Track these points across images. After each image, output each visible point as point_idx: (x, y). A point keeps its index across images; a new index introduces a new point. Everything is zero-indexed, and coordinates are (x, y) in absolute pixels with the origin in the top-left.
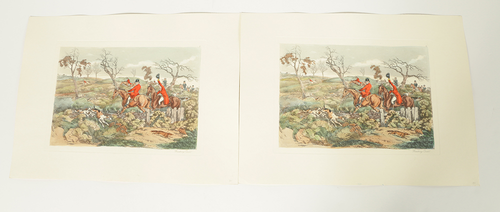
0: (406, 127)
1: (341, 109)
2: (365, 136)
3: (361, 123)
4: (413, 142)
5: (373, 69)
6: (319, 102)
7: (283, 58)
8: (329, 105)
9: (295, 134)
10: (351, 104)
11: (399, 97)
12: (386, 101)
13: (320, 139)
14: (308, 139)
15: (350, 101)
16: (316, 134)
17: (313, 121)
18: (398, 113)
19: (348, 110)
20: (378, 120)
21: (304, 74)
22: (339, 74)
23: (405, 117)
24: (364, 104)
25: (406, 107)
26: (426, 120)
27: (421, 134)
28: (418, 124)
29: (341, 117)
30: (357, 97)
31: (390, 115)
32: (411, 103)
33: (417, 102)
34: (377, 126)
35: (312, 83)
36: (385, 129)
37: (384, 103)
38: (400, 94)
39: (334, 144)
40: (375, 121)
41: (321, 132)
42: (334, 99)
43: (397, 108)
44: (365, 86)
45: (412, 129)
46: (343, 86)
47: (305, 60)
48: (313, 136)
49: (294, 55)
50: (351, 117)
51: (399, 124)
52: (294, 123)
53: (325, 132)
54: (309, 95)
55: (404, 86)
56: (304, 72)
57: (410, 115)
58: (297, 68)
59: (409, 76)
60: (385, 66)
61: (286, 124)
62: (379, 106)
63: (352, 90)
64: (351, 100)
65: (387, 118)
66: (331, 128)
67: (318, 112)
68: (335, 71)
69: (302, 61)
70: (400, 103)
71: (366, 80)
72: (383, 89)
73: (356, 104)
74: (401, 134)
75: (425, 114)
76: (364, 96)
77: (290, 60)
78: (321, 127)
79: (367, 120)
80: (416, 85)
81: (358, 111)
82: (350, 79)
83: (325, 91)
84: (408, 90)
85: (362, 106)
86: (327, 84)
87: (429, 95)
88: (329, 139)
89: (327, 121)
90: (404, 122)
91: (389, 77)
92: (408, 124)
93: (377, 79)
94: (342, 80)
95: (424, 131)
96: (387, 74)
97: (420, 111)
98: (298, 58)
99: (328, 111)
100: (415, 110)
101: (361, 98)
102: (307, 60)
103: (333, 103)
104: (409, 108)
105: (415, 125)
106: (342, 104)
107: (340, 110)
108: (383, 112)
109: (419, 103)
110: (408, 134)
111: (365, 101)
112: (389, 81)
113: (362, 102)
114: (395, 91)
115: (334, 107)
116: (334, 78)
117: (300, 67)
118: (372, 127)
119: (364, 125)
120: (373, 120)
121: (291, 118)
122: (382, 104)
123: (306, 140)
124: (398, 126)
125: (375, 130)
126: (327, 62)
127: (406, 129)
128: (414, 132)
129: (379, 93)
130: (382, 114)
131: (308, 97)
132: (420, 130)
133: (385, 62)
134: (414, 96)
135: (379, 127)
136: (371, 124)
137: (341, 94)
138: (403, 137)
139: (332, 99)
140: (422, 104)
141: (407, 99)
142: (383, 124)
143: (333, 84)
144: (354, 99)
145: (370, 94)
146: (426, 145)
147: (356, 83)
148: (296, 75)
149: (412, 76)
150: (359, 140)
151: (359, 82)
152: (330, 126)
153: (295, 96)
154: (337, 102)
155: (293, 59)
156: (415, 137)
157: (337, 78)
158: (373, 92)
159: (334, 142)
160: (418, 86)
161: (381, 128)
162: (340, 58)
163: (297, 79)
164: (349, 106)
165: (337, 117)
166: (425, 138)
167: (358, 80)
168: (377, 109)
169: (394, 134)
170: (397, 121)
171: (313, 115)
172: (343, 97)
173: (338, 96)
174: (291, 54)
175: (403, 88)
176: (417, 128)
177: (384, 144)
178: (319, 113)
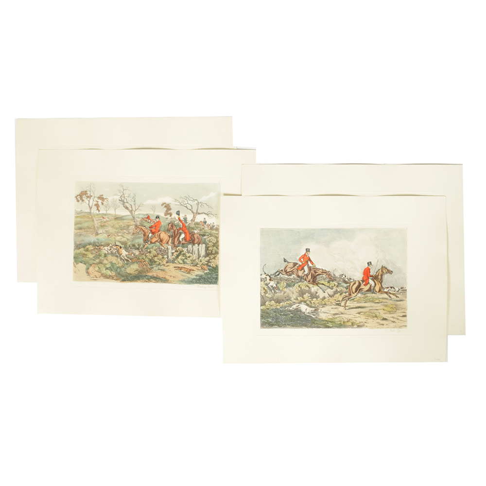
0: (192, 263)
1: (131, 246)
2: (152, 272)
3: (149, 259)
4: (198, 277)
5: (164, 206)
6: (110, 239)
7: (78, 196)
8: (120, 242)
9: (88, 269)
10: (141, 241)
11: (188, 234)
12: (174, 238)
13: (111, 274)
14: (100, 274)
15: (139, 238)
16: (107, 269)
17: (105, 257)
18: (185, 250)
19: (137, 247)
20: (166, 256)
21: (97, 212)
22: (131, 211)
23: (192, 253)
24: (153, 241)
25: (194, 244)
26: (212, 257)
27: (206, 270)
28: (204, 260)
29: (130, 253)
30: (147, 234)
31: (178, 252)
32: (199, 240)
33: (205, 239)
34: (165, 263)
35: (105, 220)
36: (172, 265)
37: (172, 240)
38: (189, 232)
39: (123, 278)
40: (163, 258)
41: (112, 267)
42: (125, 236)
43: (185, 245)
44: (155, 223)
45: (198, 265)
46: (134, 223)
47: (99, 198)
48: (104, 271)
49: (88, 192)
50: (140, 253)
51: (185, 260)
52: (87, 259)
53: (115, 267)
54: (102, 232)
55: (194, 223)
56: (98, 209)
57: (196, 252)
58: (91, 206)
59: (199, 214)
60: (176, 203)
61: (80, 260)
62: (167, 243)
63: (143, 228)
64: (141, 237)
65: (174, 254)
66: (121, 263)
67: (109, 248)
68: (127, 208)
69: (96, 199)
70: (188, 240)
71: (156, 218)
72: (172, 226)
73: (145, 241)
74: (186, 270)
75: (212, 251)
76: (153, 233)
77: (84, 197)
78: (111, 263)
79: (155, 256)
80: (205, 222)
81: (147, 248)
82: (141, 216)
83: (117, 228)
84: (197, 227)
85: (151, 243)
86: (119, 221)
87: (217, 232)
88: (119, 274)
89: (117, 256)
90: (191, 258)
91: (179, 214)
92: (194, 260)
93: (167, 217)
94: (134, 217)
95: (210, 268)
96: (178, 212)
97: (207, 248)
98: (92, 196)
99: (119, 248)
100: (202, 247)
101: (150, 235)
102: (101, 198)
103: (124, 240)
104: (196, 245)
105: (201, 261)
106: (133, 241)
107: (129, 246)
108: (171, 249)
109: (207, 240)
110: (193, 270)
111: (154, 238)
112: (179, 218)
113: (151, 239)
114: (184, 229)
115: (124, 243)
116: (126, 216)
117: (94, 204)
118: (160, 263)
119: (152, 262)
120: (160, 257)
121: (84, 254)
122: (170, 241)
123: (98, 274)
124: (184, 263)
125: (162, 266)
126: (120, 200)
127: (192, 265)
128: (200, 268)
129: (168, 230)
130: (170, 251)
131: (101, 233)
132: (205, 267)
133: (176, 200)
134: (203, 234)
135: (166, 263)
136: (158, 260)
137: (131, 231)
138: (189, 273)
139: (123, 236)
140: (210, 241)
141: (196, 236)
142: (170, 260)
143: (125, 221)
144: (144, 236)
145: (159, 231)
146: (210, 281)
147: (146, 221)
148: (90, 213)
149: (202, 213)
150: (147, 276)
151: (149, 219)
152: (120, 262)
153: (88, 233)
154: (128, 239)
155: (88, 197)
156: (201, 273)
157: (129, 215)
158: (162, 229)
159: (123, 276)
160: (207, 224)
161: (168, 264)
162: (132, 195)
163: (90, 217)
164: (138, 242)
165: (127, 253)
166: (210, 274)
167: (148, 217)
168: (165, 245)
169: (181, 269)
170: (184, 258)
171: (104, 251)
172: (133, 234)
173: (129, 233)
174: (86, 191)
175: (192, 226)
176: (202, 264)
177: (170, 280)
178: (111, 249)
